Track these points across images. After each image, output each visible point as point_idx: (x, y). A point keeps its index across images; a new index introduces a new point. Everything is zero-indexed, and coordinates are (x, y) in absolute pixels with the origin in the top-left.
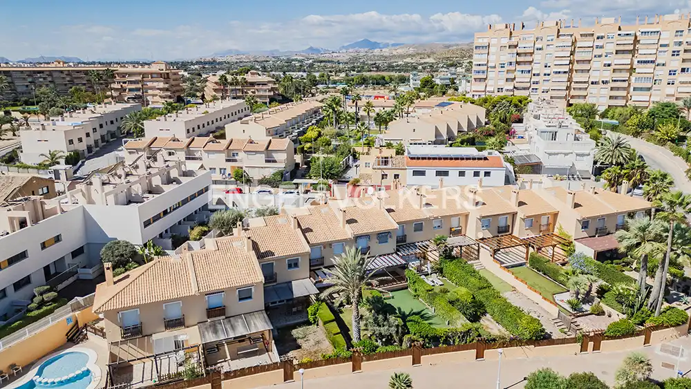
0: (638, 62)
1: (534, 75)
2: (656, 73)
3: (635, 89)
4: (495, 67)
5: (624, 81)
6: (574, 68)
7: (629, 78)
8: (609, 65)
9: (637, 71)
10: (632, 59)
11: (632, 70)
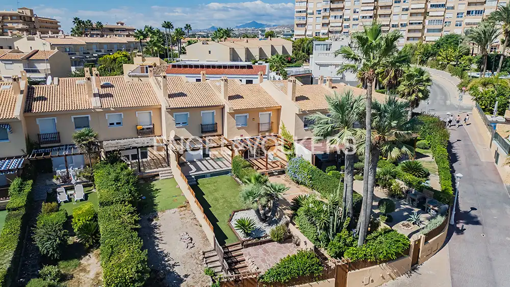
0: (431, 6)
1: (345, 20)
2: (447, 16)
3: (429, 31)
4: (313, 14)
5: (419, 23)
6: (378, 13)
7: (424, 20)
8: (407, 10)
9: (430, 14)
10: (426, 4)
11: (426, 14)
